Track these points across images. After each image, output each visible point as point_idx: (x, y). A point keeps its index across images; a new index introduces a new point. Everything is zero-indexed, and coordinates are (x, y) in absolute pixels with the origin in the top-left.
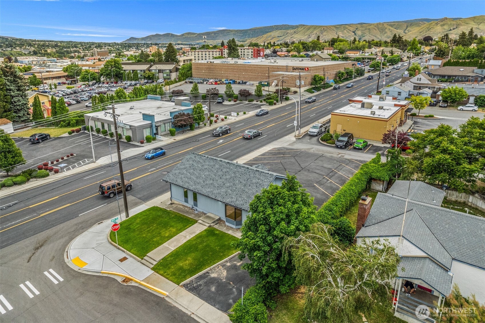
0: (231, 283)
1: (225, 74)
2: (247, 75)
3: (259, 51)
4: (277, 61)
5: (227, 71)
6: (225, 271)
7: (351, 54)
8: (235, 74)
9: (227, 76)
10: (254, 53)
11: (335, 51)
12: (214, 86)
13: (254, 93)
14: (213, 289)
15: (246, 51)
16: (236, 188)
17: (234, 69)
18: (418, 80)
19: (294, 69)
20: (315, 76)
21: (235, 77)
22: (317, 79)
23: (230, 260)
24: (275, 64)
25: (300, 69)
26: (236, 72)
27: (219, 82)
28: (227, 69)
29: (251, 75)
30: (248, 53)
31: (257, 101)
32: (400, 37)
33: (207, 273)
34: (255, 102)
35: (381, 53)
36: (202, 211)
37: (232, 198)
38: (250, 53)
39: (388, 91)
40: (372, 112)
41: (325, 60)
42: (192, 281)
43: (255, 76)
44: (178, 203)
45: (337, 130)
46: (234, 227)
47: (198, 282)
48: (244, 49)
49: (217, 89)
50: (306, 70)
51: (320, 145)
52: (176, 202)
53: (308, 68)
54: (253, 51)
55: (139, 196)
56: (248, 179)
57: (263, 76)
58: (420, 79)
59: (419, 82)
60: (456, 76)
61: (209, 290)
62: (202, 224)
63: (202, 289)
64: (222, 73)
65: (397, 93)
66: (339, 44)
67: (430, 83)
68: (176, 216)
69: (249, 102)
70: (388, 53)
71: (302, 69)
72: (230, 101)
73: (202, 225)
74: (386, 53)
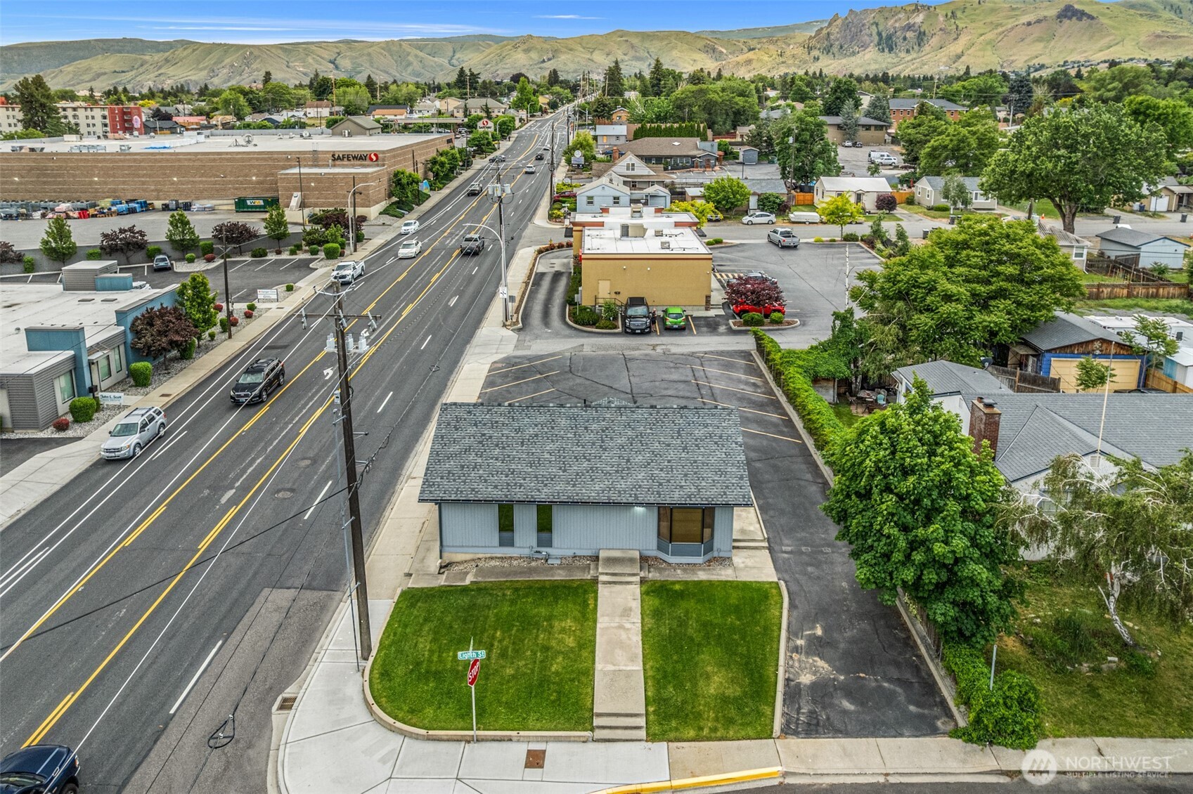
0: (862, 675)
1: (105, 183)
2: (188, 183)
3: (125, 113)
4: (256, 140)
5: (114, 176)
6: (817, 659)
7: (398, 117)
8: (143, 183)
9: (115, 191)
10: (113, 119)
11: (337, 109)
12: (126, 222)
13: (264, 232)
14: (847, 705)
15: (81, 113)
16: (669, 461)
17: (139, 168)
18: (628, 169)
19: (337, 158)
20: (396, 175)
21: (145, 190)
22: (404, 181)
23: (793, 634)
24: (250, 149)
25: (355, 158)
26: (150, 176)
27: (91, 211)
28: (113, 168)
29: (201, 182)
30: (90, 121)
31: (279, 253)
32: (472, 74)
33: (788, 680)
34: (272, 257)
35: (461, 111)
36: (570, 553)
37: (681, 487)
38: (98, 121)
39: (591, 198)
40: (663, 243)
41: (371, 132)
42: (784, 714)
43: (216, 182)
44: (468, 557)
45: (600, 296)
46: (699, 560)
47: (800, 708)
48: (75, 109)
49: (136, 229)
50: (371, 159)
51: (583, 337)
52: (459, 557)
53: (376, 155)
54: (106, 113)
55: (298, 583)
56: (679, 432)
57: (242, 183)
58: (633, 165)
59: (630, 173)
60: (671, 157)
61: (845, 712)
62: (615, 583)
63: (828, 718)
64: (96, 183)
65: (612, 200)
66: (345, 93)
67: (652, 173)
68: (516, 590)
69: (254, 256)
70: (478, 110)
71: (361, 158)
72: (191, 261)
73: (618, 587)
74: (473, 111)
